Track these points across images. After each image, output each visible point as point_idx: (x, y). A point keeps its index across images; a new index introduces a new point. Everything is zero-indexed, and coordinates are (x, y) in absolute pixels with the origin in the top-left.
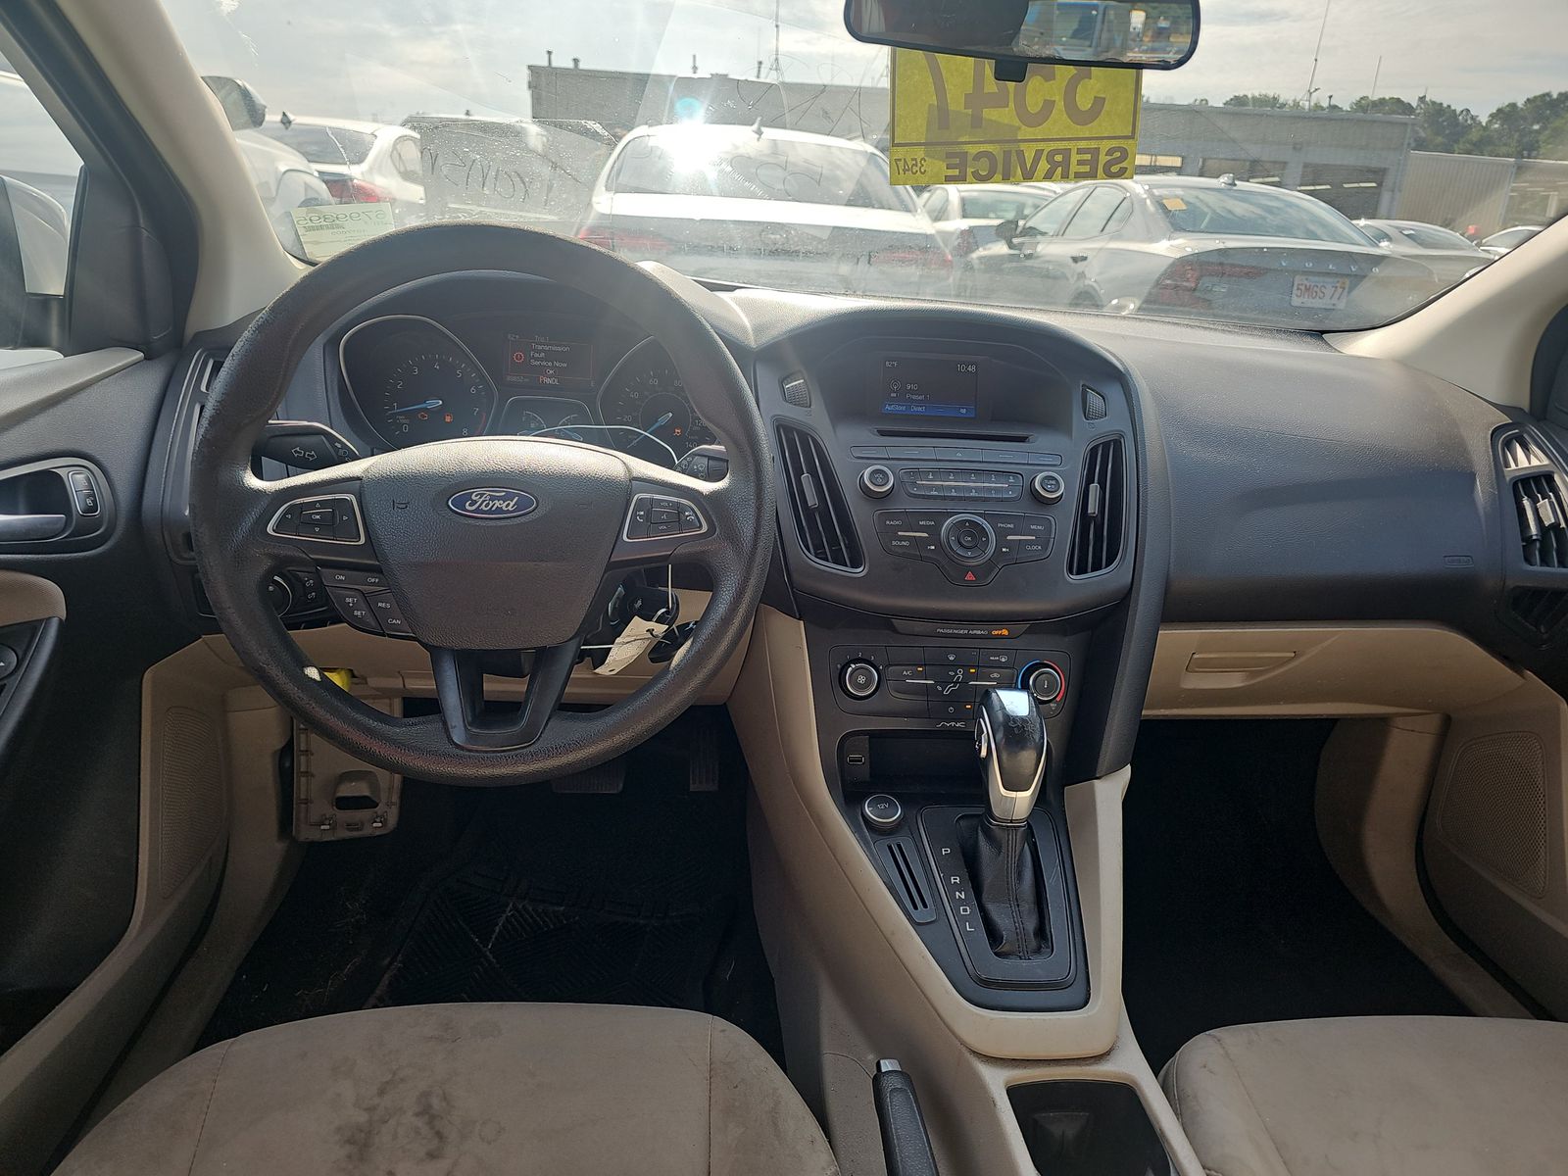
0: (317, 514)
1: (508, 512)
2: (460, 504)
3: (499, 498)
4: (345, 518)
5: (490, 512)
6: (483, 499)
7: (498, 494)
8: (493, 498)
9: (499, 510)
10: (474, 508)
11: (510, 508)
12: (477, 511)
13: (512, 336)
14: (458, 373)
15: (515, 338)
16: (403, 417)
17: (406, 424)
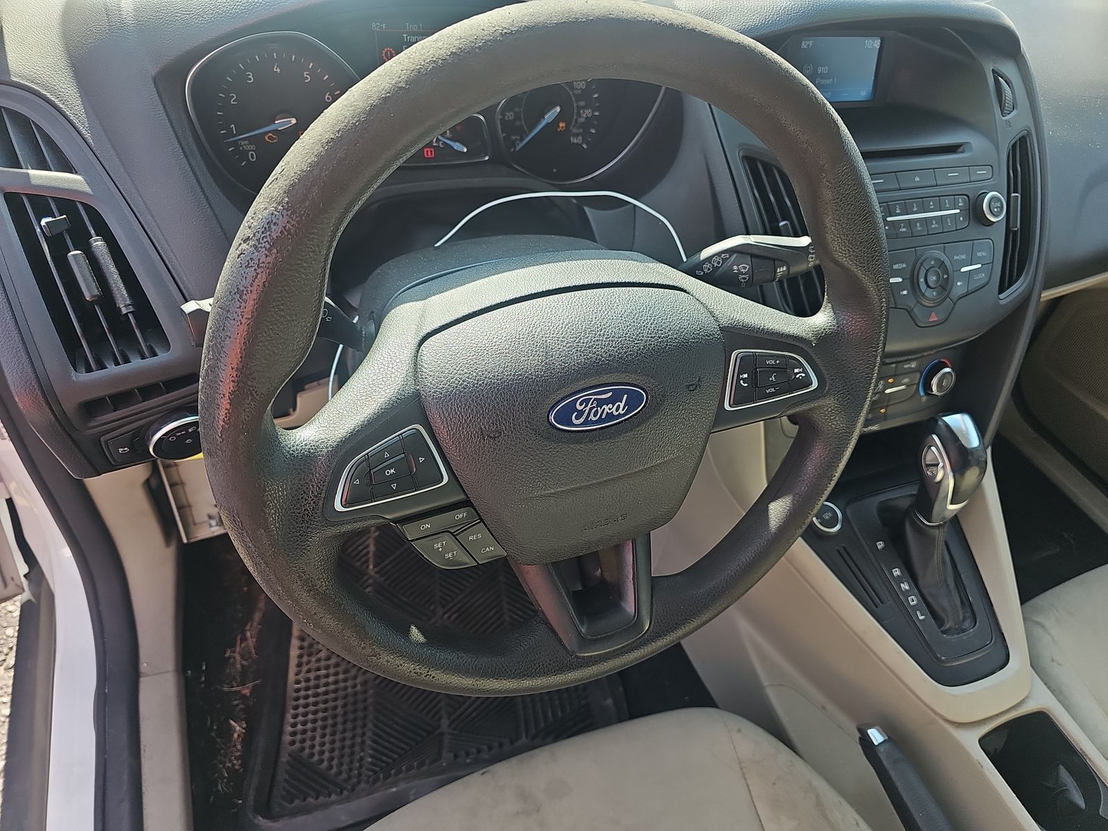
0: (389, 467)
1: (620, 416)
2: (564, 417)
3: (606, 402)
4: (421, 460)
5: (600, 421)
6: (589, 406)
7: (604, 396)
8: (601, 403)
9: (610, 416)
10: (582, 420)
11: (621, 411)
12: (586, 423)
13: (376, 27)
14: (305, 76)
15: (381, 28)
16: (247, 142)
17: (252, 150)
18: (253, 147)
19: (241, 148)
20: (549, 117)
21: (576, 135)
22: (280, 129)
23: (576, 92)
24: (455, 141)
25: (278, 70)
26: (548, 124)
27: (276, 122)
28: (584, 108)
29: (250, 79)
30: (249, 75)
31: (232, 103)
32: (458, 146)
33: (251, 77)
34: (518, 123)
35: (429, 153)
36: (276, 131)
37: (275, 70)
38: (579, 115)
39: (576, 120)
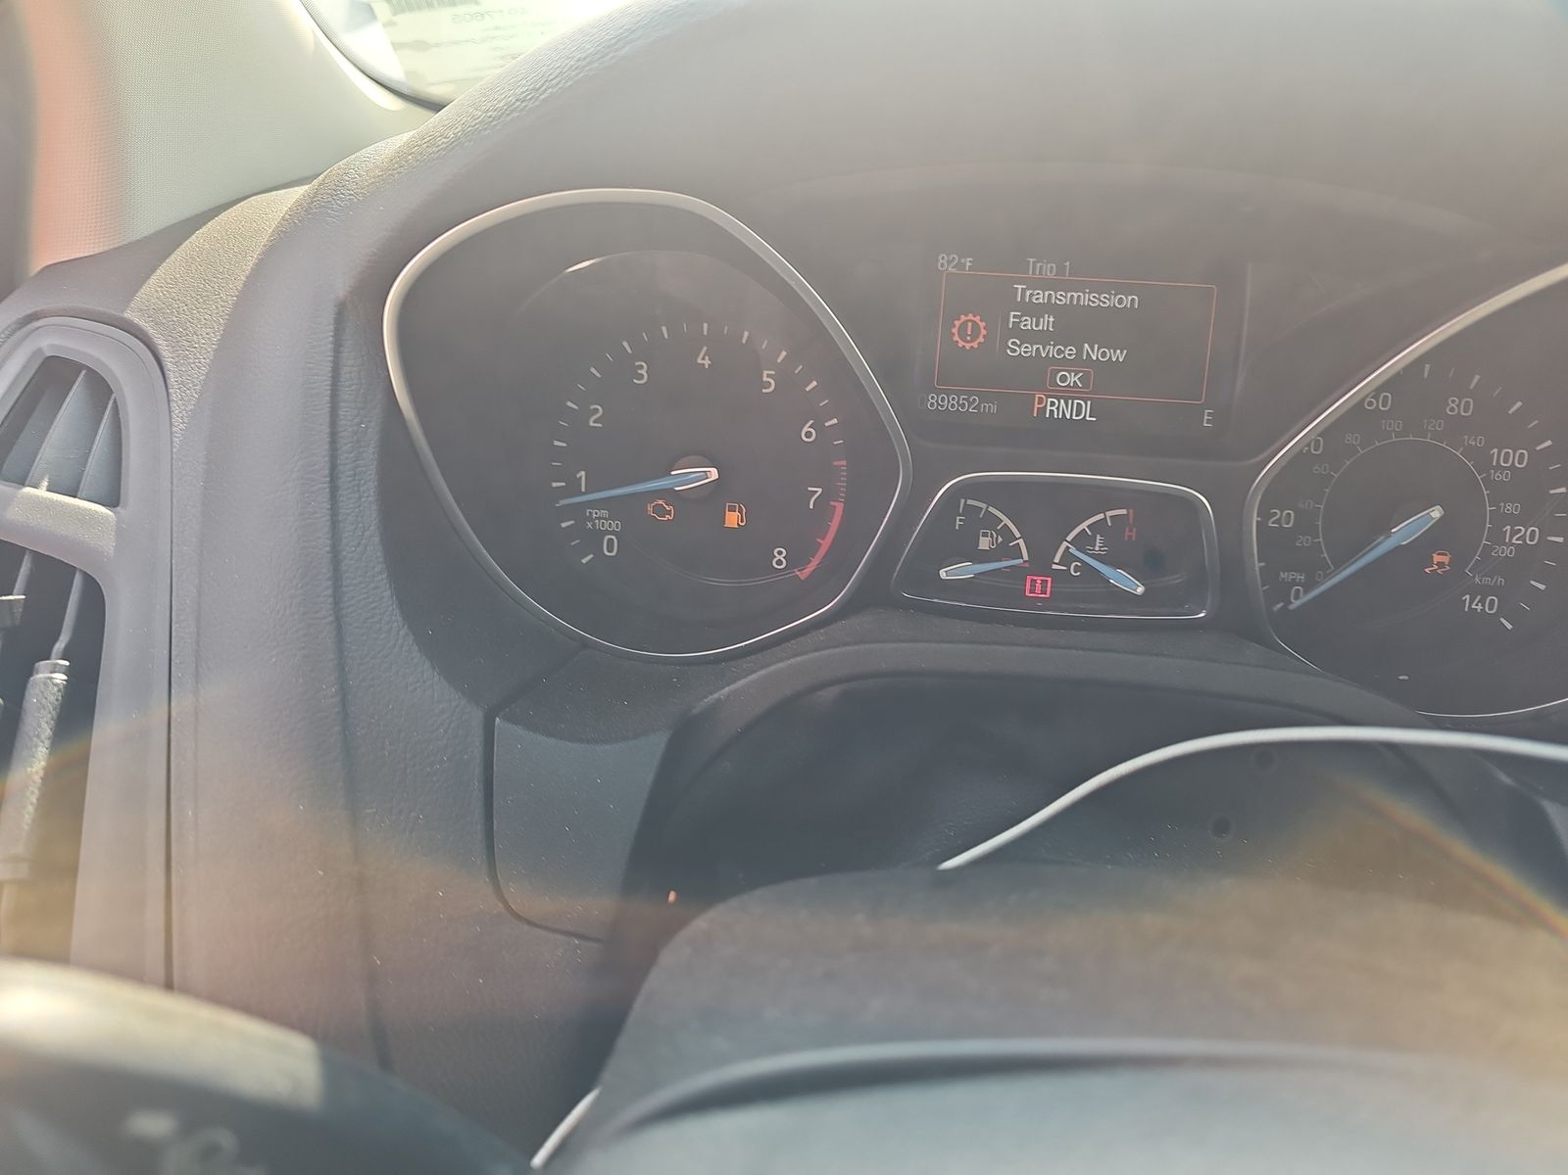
13: (949, 262)
14: (765, 379)
15: (960, 266)
16: (605, 513)
17: (611, 533)
18: (616, 525)
19: (590, 525)
20: (1404, 532)
21: (1483, 592)
22: (677, 489)
23: (1498, 476)
24: (1116, 565)
25: (707, 362)
26: (1399, 549)
27: (673, 473)
28: (1514, 521)
29: (641, 377)
30: (641, 367)
31: (592, 424)
32: (1123, 580)
33: (643, 372)
34: (1304, 541)
35: (1038, 585)
36: (669, 494)
37: (699, 361)
38: (1497, 538)
39: (1487, 549)
